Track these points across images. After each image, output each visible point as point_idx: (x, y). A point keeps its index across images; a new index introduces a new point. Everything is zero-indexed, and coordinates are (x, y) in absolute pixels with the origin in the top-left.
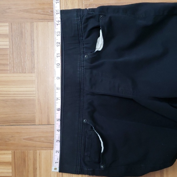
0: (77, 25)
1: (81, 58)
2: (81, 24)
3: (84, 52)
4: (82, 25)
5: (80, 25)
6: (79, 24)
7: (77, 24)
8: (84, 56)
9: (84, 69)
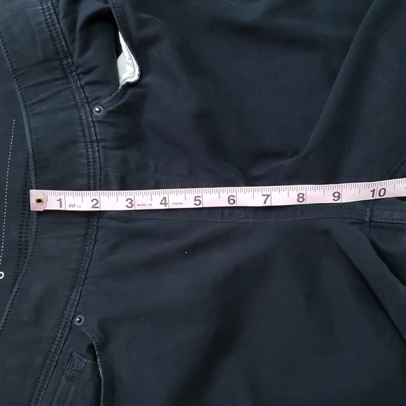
0: (45, 26)
1: (84, 117)
2: (58, 20)
3: (86, 98)
4: (61, 20)
5: (56, 21)
6: (53, 21)
7: (48, 23)
8: (91, 112)
9: (100, 149)
